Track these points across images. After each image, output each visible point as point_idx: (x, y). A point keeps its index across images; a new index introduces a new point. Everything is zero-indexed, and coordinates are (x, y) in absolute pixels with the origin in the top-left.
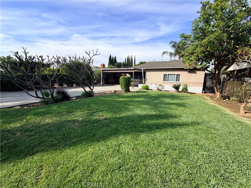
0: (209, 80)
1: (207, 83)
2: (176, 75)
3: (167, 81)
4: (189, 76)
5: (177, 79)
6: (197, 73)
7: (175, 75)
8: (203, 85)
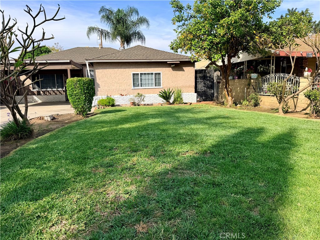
0: (200, 80)
1: (198, 85)
2: (154, 74)
3: (140, 88)
4: (174, 75)
5: (157, 82)
6: (184, 71)
7: (152, 74)
8: (194, 89)
